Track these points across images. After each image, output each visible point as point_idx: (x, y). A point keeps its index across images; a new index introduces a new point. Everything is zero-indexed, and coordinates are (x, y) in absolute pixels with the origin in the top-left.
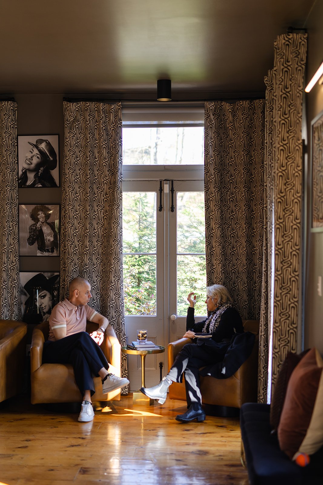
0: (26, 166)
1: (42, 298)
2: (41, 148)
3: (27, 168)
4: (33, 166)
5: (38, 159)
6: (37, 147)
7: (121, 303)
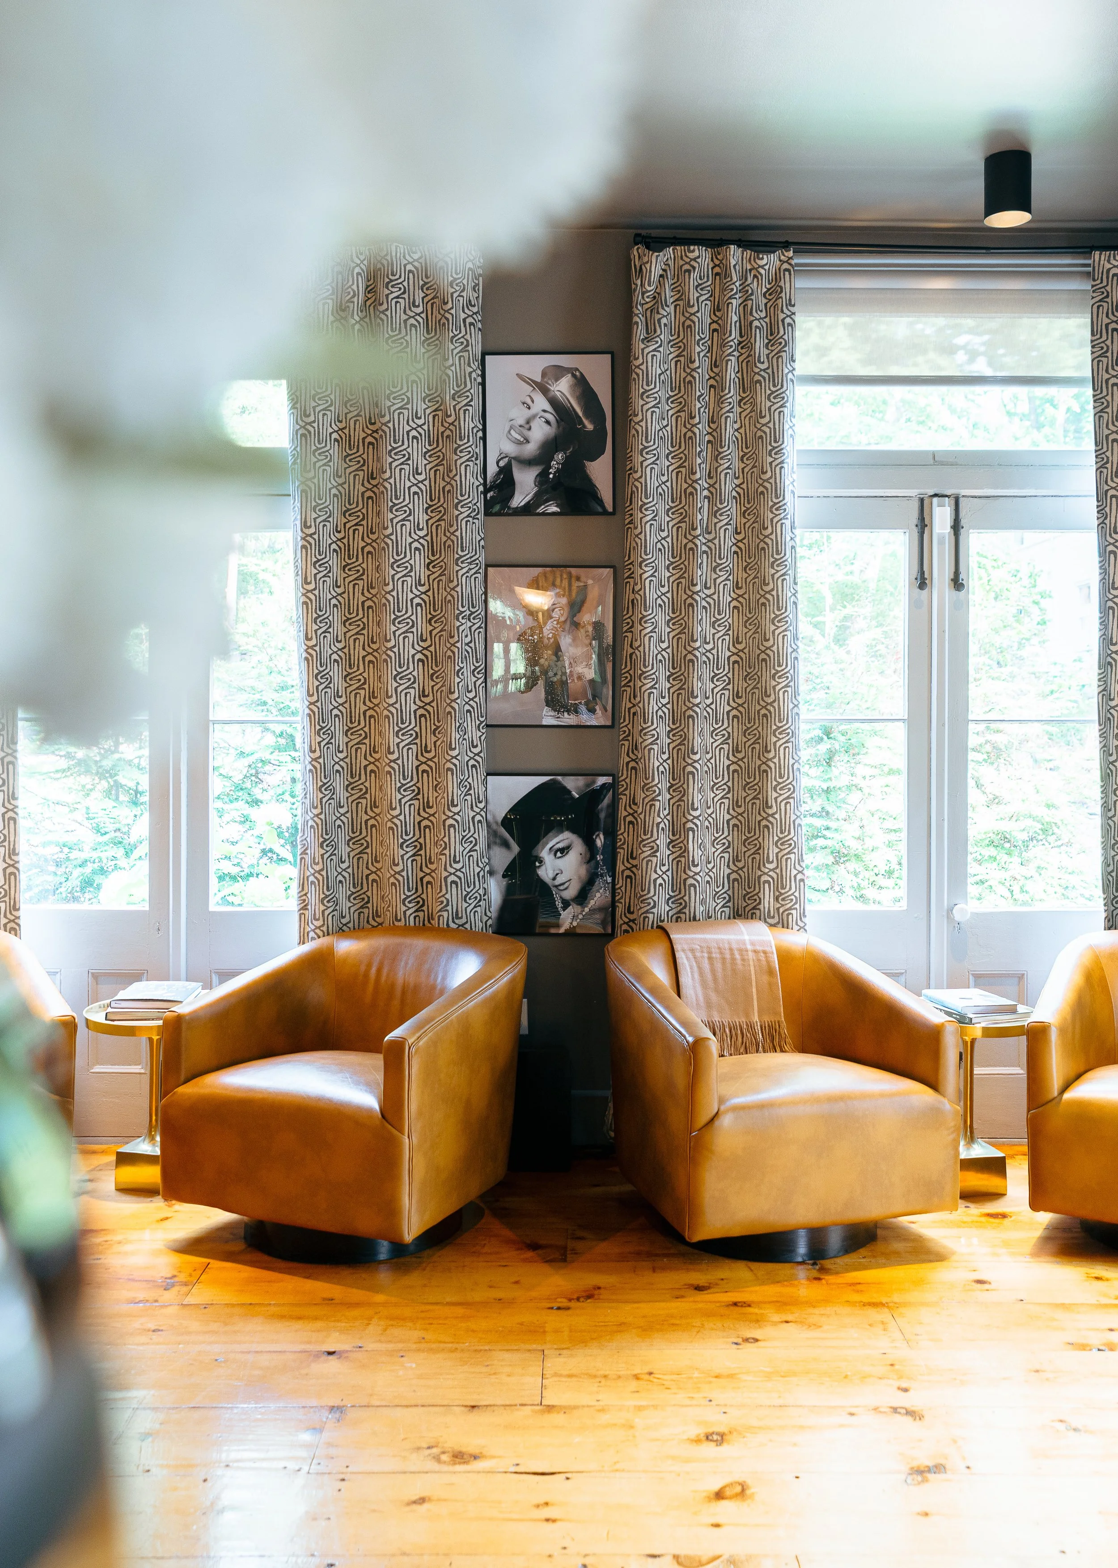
0: (510, 449)
1: (559, 854)
2: (558, 394)
3: (513, 455)
4: (531, 449)
5: (547, 428)
6: (545, 391)
7: (794, 872)
